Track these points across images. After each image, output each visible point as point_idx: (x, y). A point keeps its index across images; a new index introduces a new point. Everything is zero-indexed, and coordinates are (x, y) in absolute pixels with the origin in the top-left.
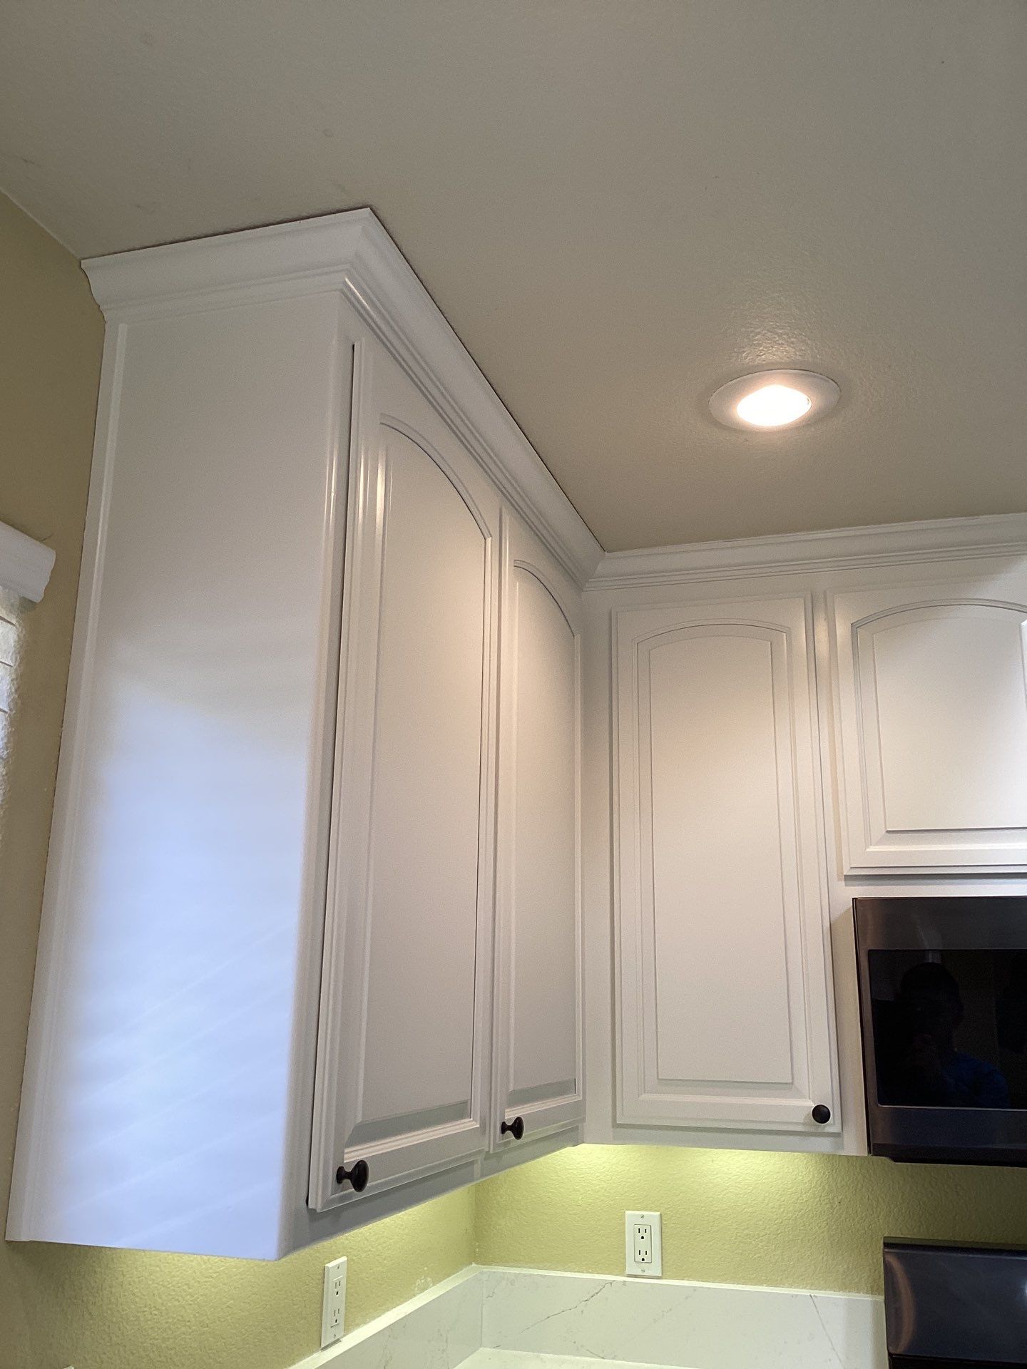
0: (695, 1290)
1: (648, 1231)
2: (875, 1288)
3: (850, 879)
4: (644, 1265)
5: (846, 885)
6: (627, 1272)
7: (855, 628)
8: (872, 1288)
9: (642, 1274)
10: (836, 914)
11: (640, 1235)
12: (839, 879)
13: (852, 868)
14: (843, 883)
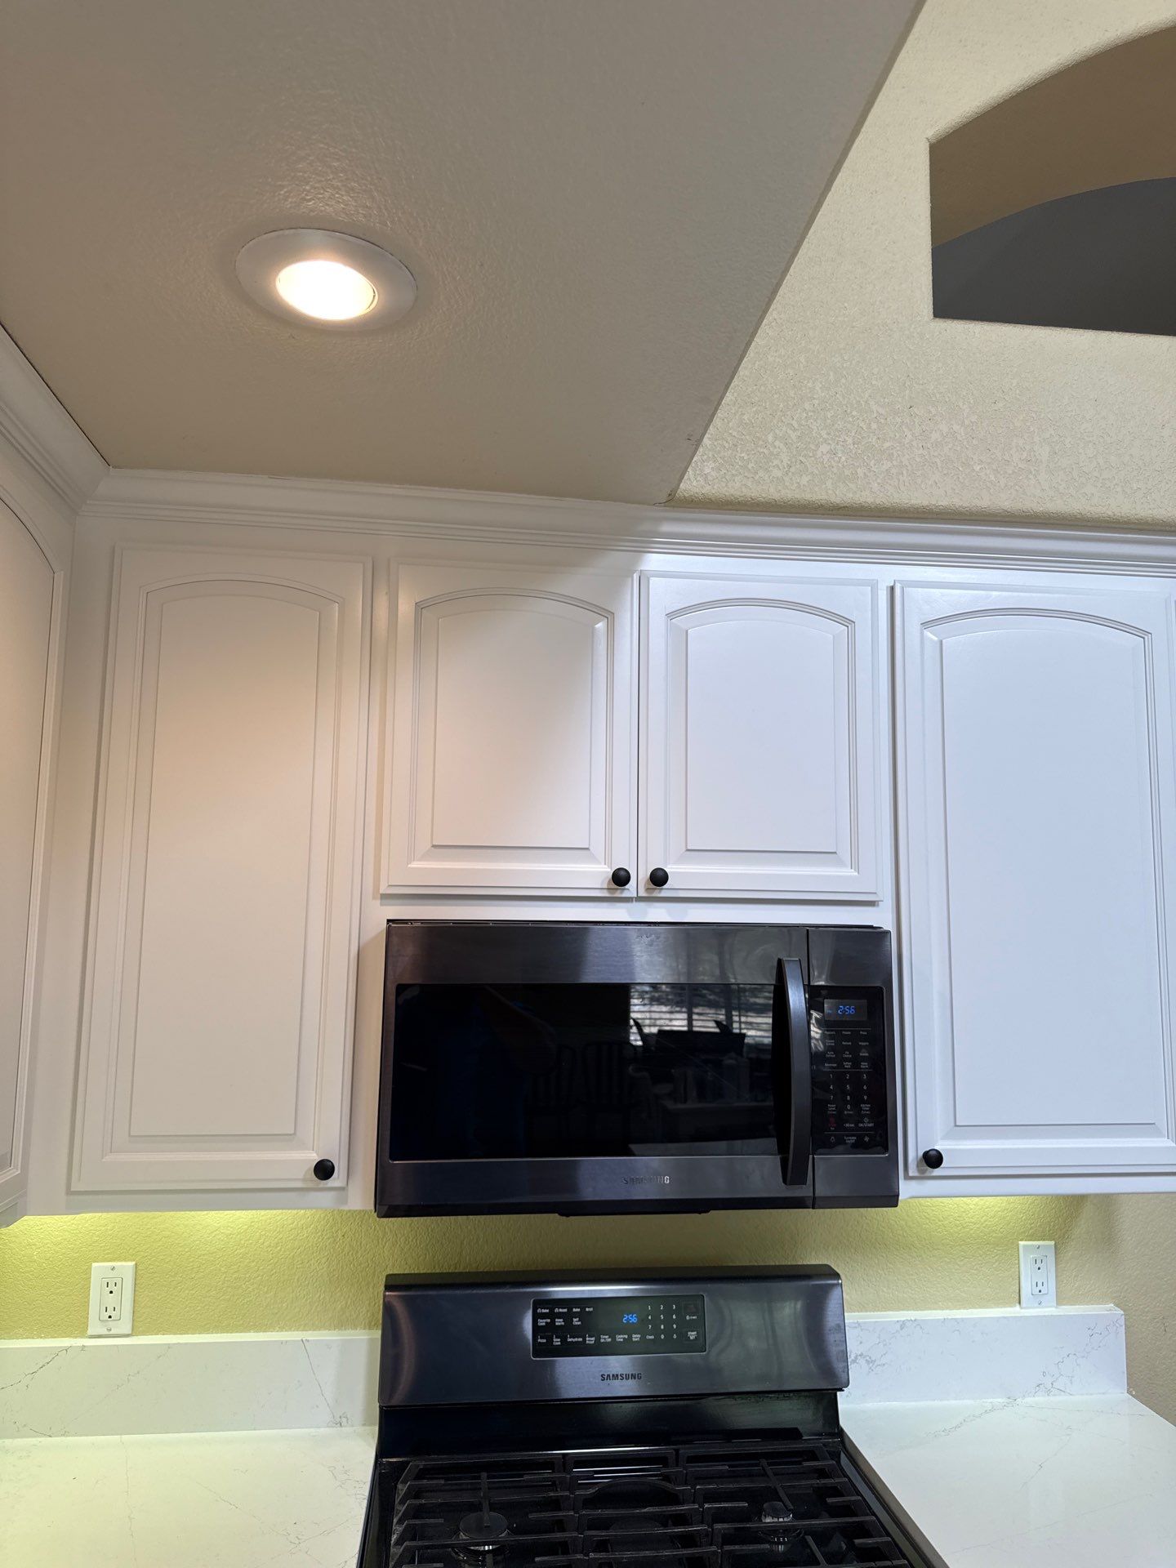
0: (169, 1348)
1: (119, 1285)
2: (373, 1323)
3: (386, 897)
4: (111, 1323)
5: (381, 905)
6: (90, 1332)
7: (420, 607)
8: (370, 1323)
9: (107, 1333)
10: (366, 938)
11: (109, 1289)
12: (374, 898)
13: (389, 886)
14: (379, 902)
